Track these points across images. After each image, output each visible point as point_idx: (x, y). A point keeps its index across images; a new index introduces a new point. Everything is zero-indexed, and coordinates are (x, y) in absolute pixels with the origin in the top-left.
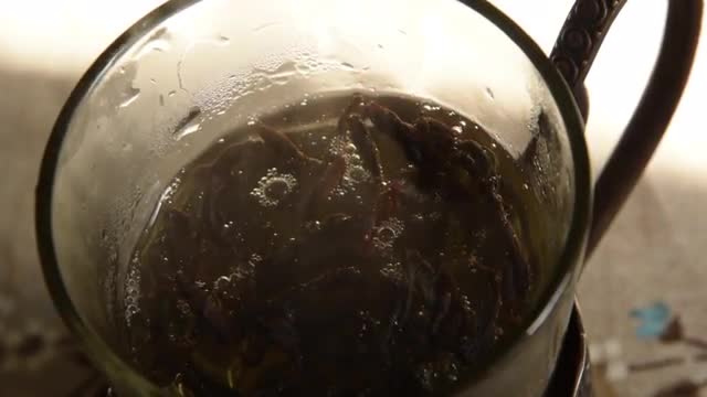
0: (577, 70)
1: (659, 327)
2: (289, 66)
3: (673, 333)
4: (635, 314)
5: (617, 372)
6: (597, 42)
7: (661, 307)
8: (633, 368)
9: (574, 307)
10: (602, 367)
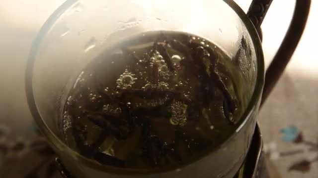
0: (258, 22)
1: (293, 136)
2: (133, 20)
3: (299, 139)
4: (283, 131)
5: (275, 156)
6: (266, 9)
7: (293, 128)
8: (282, 155)
9: (257, 123)
10: (268, 154)
